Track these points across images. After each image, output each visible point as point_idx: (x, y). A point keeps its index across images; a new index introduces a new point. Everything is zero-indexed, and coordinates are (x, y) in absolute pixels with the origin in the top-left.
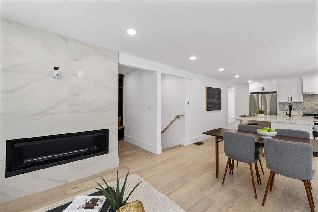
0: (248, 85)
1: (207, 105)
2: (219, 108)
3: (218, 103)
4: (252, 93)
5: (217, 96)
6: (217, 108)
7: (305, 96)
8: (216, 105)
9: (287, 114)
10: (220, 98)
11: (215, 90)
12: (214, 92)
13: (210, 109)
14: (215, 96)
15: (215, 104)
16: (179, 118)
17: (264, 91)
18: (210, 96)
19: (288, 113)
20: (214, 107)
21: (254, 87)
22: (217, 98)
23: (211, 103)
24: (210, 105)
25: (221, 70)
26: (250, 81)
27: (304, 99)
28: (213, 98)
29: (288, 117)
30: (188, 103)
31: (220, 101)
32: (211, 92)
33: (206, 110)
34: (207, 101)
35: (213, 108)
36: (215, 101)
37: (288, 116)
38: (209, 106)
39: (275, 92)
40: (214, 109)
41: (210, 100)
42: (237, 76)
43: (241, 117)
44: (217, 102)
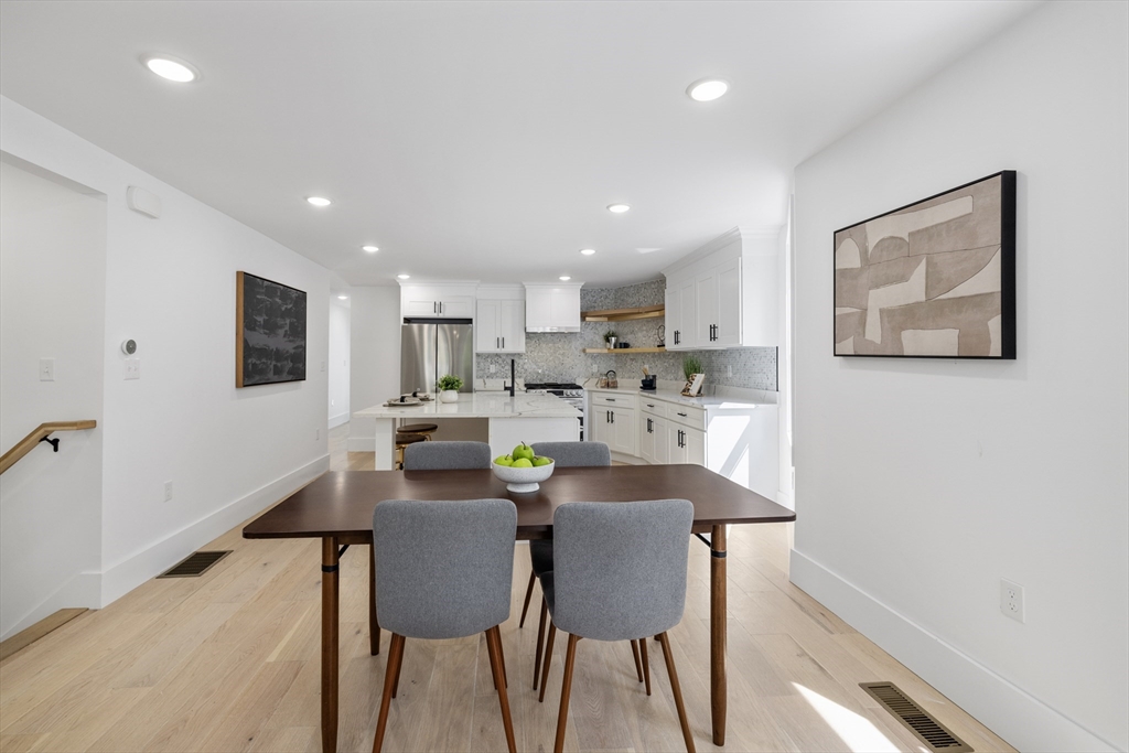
0: (395, 289)
1: (246, 358)
2: (298, 375)
3: (292, 351)
4: (407, 320)
5: (288, 321)
6: (290, 373)
7: (529, 336)
8: (286, 359)
9: (506, 389)
10: (299, 330)
11: (281, 292)
12: (277, 300)
13: (257, 378)
14: (280, 321)
15: (278, 355)
16: (55, 443)
17: (441, 316)
18: (260, 319)
19: (509, 384)
20: (278, 371)
21: (416, 298)
22: (287, 328)
23: (263, 352)
24: (259, 359)
25: (319, 202)
26: (404, 277)
27: (526, 343)
28: (271, 328)
29: (509, 398)
30: (131, 347)
31: (299, 343)
32: (262, 301)
33: (237, 386)
34: (246, 342)
35: (271, 375)
36: (278, 342)
37: (508, 392)
38: (254, 365)
39: (469, 321)
40: (276, 378)
41: (259, 339)
42: (371, 249)
43: (391, 405)
44: (289, 347)
